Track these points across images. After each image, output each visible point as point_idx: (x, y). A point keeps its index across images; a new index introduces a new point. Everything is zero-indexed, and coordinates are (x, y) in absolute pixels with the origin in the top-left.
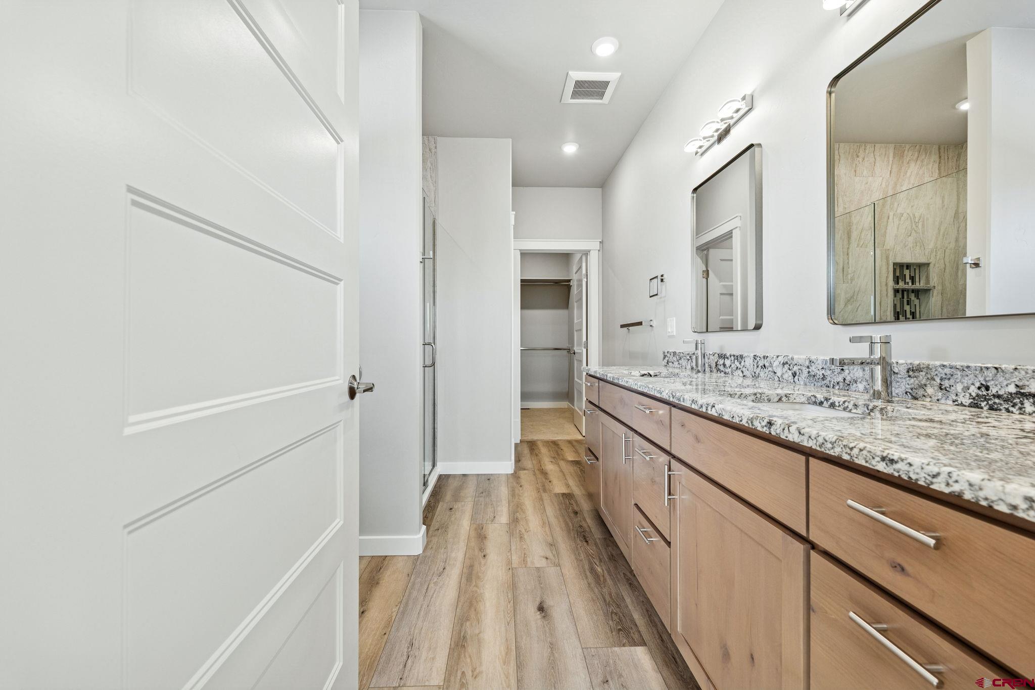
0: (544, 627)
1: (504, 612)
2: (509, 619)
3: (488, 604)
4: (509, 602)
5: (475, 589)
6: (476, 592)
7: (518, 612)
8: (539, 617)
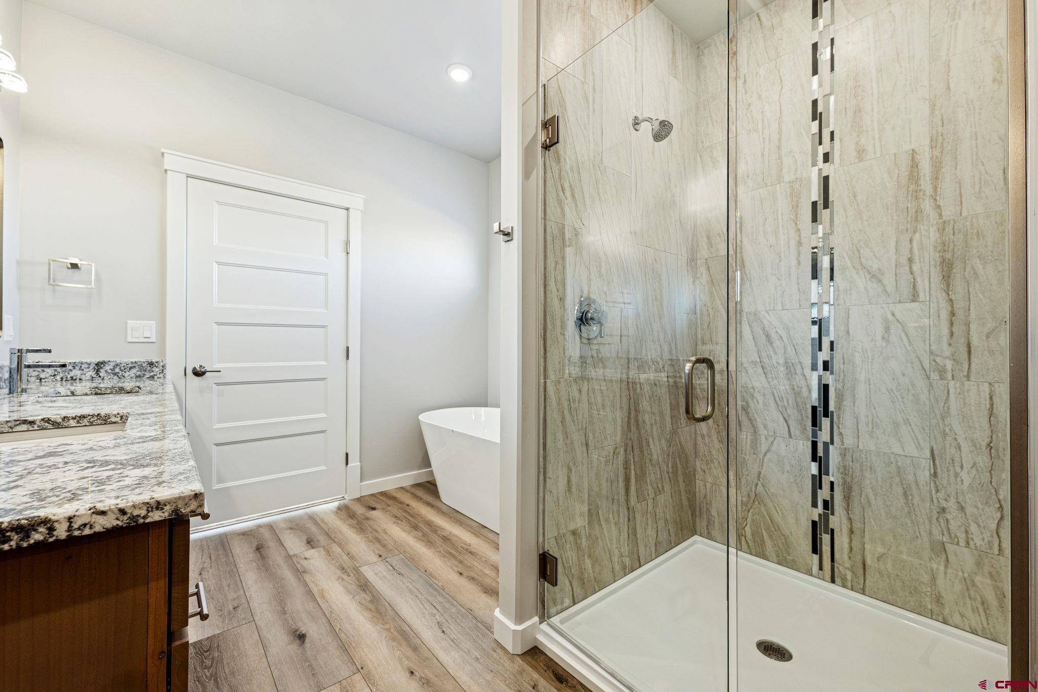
0: (294, 623)
1: (340, 618)
2: (333, 615)
3: (361, 618)
4: (340, 629)
5: (387, 626)
6: (383, 624)
7: (326, 625)
8: (302, 629)
